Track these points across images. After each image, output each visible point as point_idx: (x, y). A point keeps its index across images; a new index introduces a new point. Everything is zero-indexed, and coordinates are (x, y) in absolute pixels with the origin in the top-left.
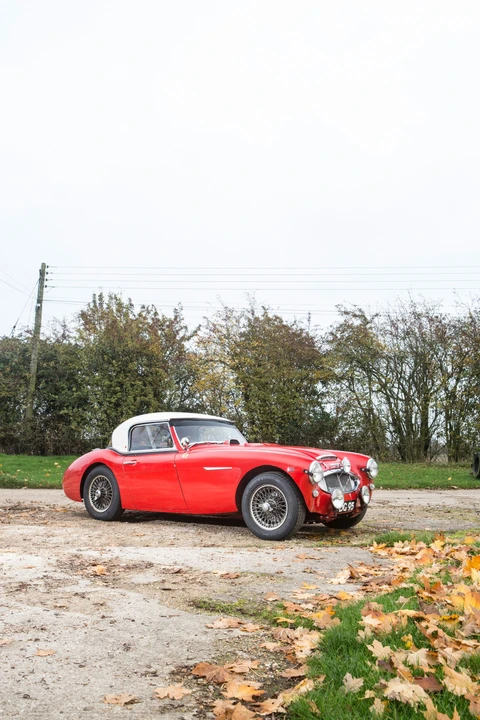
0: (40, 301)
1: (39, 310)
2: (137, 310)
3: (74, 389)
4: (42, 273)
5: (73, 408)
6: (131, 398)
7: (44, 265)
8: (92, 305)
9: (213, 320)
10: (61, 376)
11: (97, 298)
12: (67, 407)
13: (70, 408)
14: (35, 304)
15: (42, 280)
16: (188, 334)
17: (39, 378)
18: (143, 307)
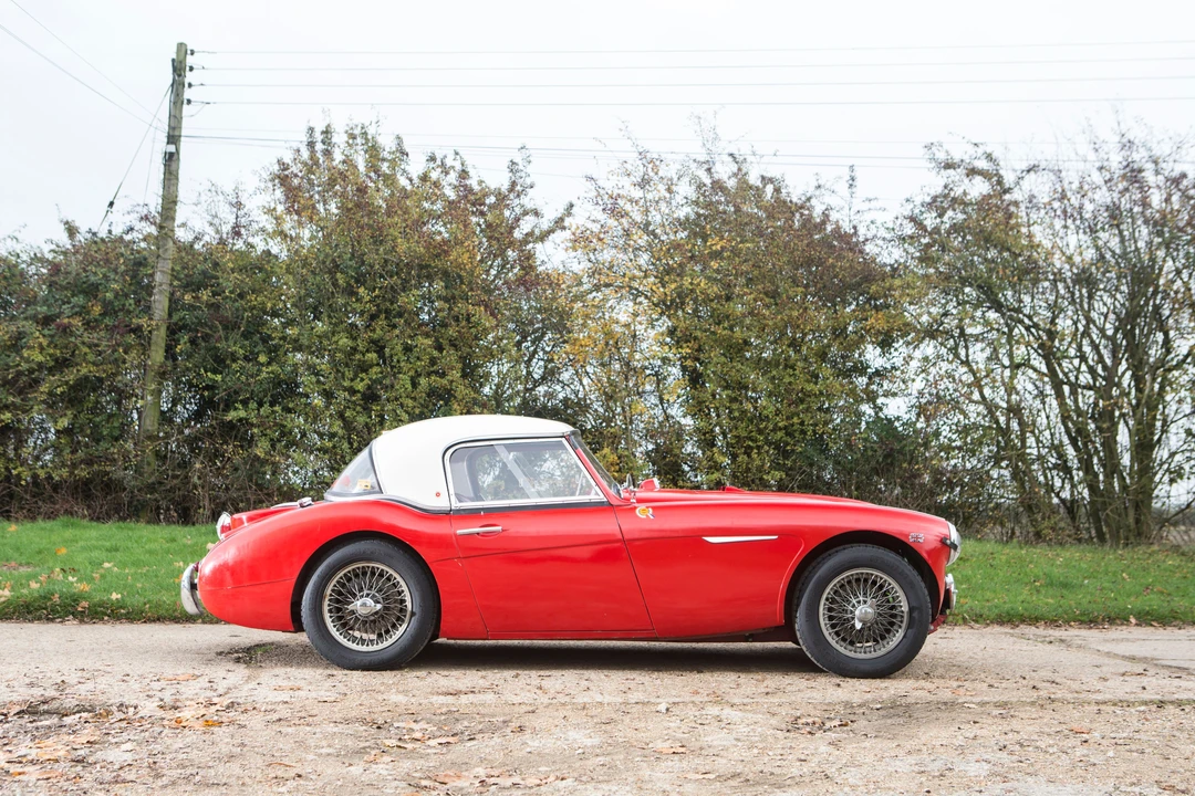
0: (173, 138)
1: (171, 159)
2: (416, 166)
3: (263, 359)
4: (179, 68)
5: (261, 404)
6: (405, 380)
7: (181, 47)
8: (305, 154)
9: (610, 185)
10: (230, 326)
11: (318, 137)
12: (245, 403)
13: (253, 405)
14: (162, 146)
15: (178, 86)
16: (545, 224)
17: (173, 331)
18: (432, 159)
